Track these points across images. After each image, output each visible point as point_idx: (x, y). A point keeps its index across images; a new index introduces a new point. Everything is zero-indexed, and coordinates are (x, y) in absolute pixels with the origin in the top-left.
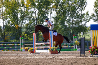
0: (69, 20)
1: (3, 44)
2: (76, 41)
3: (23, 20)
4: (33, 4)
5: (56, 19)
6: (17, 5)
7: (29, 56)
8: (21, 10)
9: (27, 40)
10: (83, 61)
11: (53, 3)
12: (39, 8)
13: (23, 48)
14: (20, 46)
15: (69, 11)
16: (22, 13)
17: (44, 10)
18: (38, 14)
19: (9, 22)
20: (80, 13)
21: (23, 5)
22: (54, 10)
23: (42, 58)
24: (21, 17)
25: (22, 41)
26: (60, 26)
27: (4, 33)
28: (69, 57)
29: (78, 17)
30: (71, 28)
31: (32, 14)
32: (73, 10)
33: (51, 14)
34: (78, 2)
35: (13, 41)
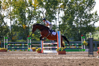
0: (77, 20)
1: (11, 43)
2: (84, 42)
3: (31, 20)
4: (41, 4)
5: (64, 19)
6: (24, 5)
7: (37, 56)
8: (29, 10)
9: (35, 40)
10: (92, 62)
11: (60, 2)
12: (47, 8)
13: (30, 48)
14: (27, 46)
15: (77, 11)
16: (30, 13)
17: (52, 10)
18: (45, 14)
19: (16, 22)
20: (88, 13)
21: (31, 5)
22: (61, 10)
23: (50, 58)
24: (29, 17)
25: (29, 41)
26: (68, 26)
27: (12, 33)
28: (77, 58)
29: (86, 17)
30: (79, 28)
31: (39, 13)
32: (82, 10)
33: (59, 13)
34: (87, 2)
35: (21, 41)
